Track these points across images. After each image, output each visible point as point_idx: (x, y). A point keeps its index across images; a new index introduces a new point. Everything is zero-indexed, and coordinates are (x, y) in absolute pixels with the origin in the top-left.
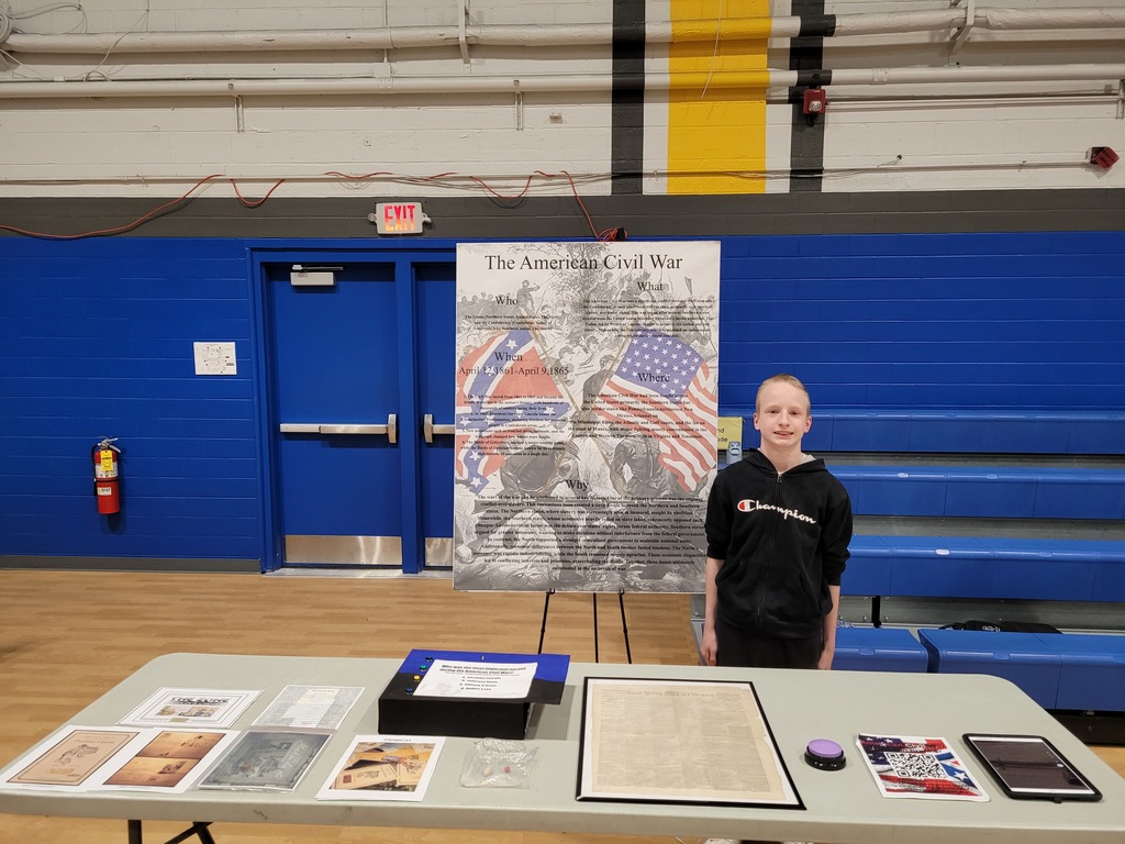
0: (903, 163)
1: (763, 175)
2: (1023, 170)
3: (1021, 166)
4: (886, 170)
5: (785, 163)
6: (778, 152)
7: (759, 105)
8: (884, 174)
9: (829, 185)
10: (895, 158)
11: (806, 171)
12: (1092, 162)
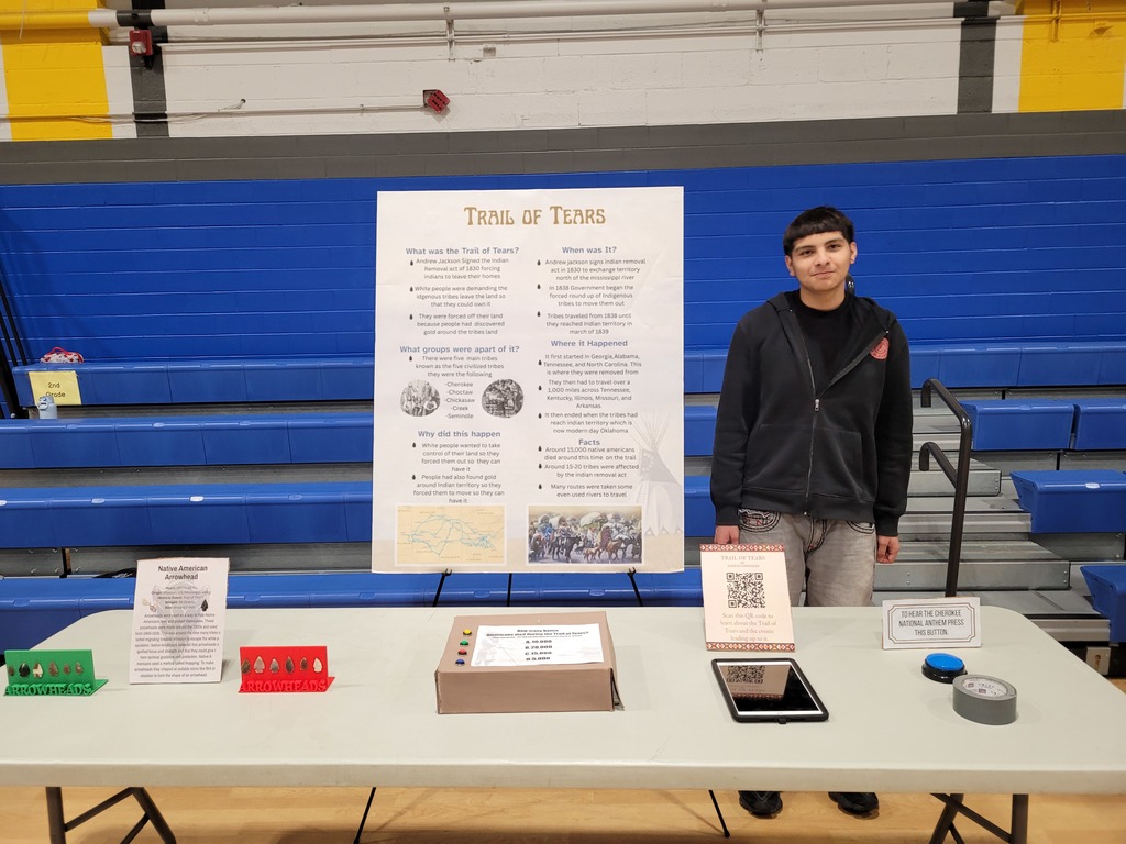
0: (246, 108)
1: (107, 119)
2: (365, 114)
3: (363, 110)
4: (230, 114)
5: (127, 106)
6: (119, 95)
7: (95, 47)
8: (229, 119)
9: (176, 130)
10: (239, 102)
11: (151, 116)
12: (425, 105)
